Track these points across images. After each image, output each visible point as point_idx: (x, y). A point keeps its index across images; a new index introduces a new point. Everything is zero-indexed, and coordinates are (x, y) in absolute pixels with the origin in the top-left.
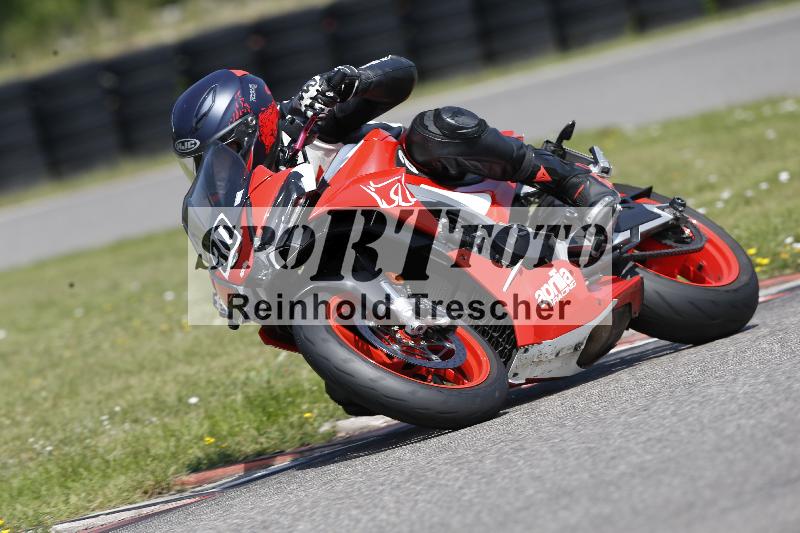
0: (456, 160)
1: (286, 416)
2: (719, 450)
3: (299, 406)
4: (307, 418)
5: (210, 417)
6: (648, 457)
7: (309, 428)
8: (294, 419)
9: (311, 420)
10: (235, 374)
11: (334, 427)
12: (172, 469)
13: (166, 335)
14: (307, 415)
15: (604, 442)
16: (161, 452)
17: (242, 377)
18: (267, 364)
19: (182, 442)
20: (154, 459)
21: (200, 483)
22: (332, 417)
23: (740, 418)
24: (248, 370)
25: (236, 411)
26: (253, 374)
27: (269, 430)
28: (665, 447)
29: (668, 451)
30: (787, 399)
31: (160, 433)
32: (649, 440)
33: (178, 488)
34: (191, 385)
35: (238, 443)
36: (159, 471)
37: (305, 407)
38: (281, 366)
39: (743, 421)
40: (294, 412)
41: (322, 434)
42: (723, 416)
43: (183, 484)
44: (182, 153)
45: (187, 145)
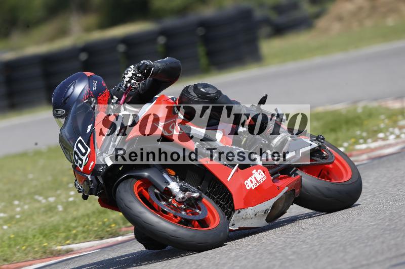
44: (57, 116)
45: (59, 112)
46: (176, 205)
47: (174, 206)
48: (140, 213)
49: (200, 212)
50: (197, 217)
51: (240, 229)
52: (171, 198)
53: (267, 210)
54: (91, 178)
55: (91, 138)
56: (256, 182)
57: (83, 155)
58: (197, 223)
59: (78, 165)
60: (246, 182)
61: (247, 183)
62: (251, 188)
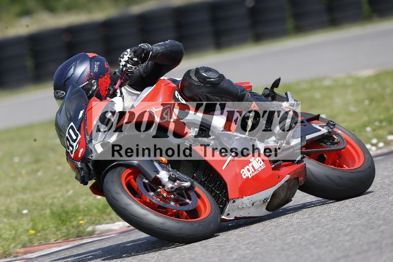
0: (206, 95)
1: (71, 222)
2: (283, 250)
3: (77, 217)
4: (81, 224)
5: (32, 220)
6: (248, 252)
7: (81, 229)
8: (75, 223)
9: (83, 225)
10: (47, 200)
11: (94, 228)
12: (13, 245)
13: (14, 178)
14: (81, 222)
15: (227, 243)
16: (7, 236)
17: (50, 201)
18: (63, 196)
19: (19, 232)
20: (3, 240)
21: (26, 253)
22: (93, 223)
23: (295, 235)
24: (54, 198)
25: (46, 218)
26: (55, 200)
27: (62, 228)
28: (257, 247)
29: (258, 249)
30: (318, 227)
31: (7, 227)
32: (249, 243)
33: (15, 255)
34: (25, 204)
35: (46, 234)
36: (6, 246)
37: (80, 218)
38: (69, 197)
39: (296, 236)
40: (75, 220)
41: (88, 232)
42: (286, 233)
43: (17, 253)
44: (57, 98)
45: (59, 94)
46: (165, 195)
47: (163, 196)
48: (127, 205)
49: (190, 202)
50: (186, 208)
51: (236, 218)
52: (160, 188)
53: (266, 199)
54: (81, 165)
55: (82, 124)
56: (253, 171)
57: (74, 141)
58: (186, 214)
59: (69, 151)
60: (243, 170)
61: (243, 172)
62: (248, 178)
